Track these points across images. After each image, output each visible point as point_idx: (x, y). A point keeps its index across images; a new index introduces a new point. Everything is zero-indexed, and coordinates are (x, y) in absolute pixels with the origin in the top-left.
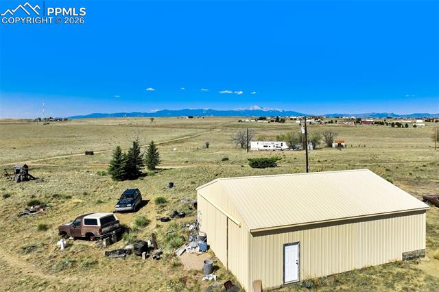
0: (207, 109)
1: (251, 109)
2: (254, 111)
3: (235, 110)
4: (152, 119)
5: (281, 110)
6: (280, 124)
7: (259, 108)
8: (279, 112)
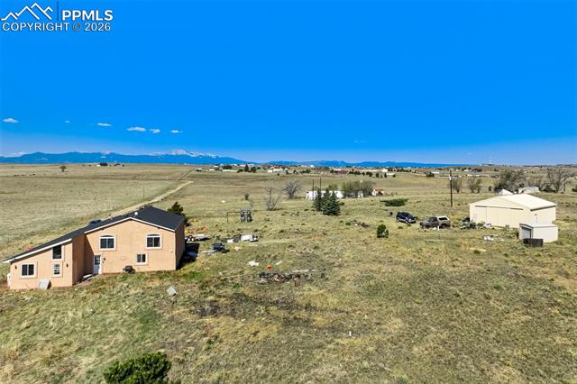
0: (108, 153)
1: (174, 154)
2: (177, 156)
3: (150, 154)
4: (63, 168)
5: (213, 156)
6: (251, 174)
7: (185, 153)
8: (211, 158)
